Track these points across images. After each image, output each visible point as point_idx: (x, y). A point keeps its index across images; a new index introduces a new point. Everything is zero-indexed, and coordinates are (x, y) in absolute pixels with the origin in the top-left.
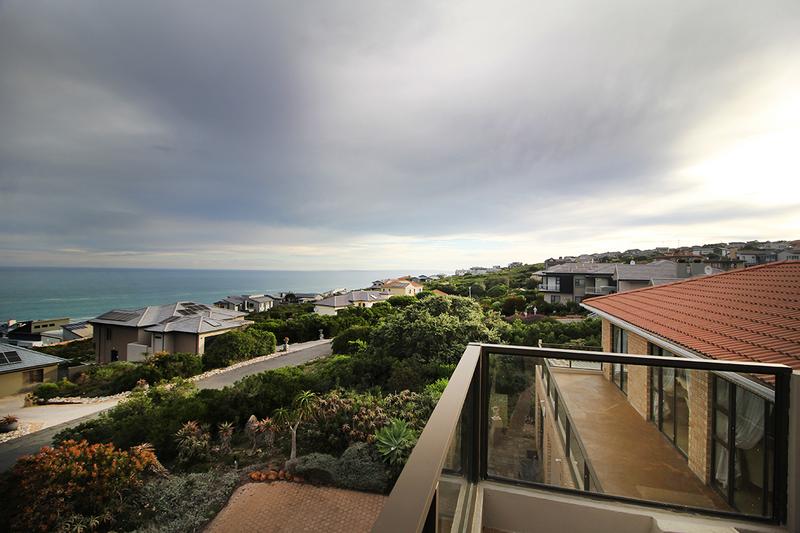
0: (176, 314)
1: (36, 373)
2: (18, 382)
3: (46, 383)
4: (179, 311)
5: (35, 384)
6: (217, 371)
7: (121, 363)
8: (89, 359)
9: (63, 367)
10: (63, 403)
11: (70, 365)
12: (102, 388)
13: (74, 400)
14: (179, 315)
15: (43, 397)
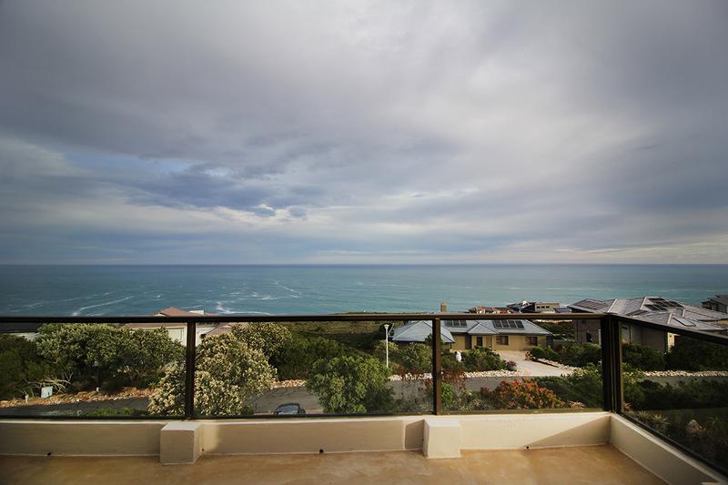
0: (643, 308)
1: (533, 339)
2: (523, 342)
3: (539, 347)
4: (647, 306)
5: (533, 347)
6: (683, 373)
7: (592, 345)
8: (571, 337)
9: (549, 337)
10: (546, 364)
11: (556, 338)
12: (574, 361)
13: (554, 363)
14: (647, 309)
15: (535, 356)
